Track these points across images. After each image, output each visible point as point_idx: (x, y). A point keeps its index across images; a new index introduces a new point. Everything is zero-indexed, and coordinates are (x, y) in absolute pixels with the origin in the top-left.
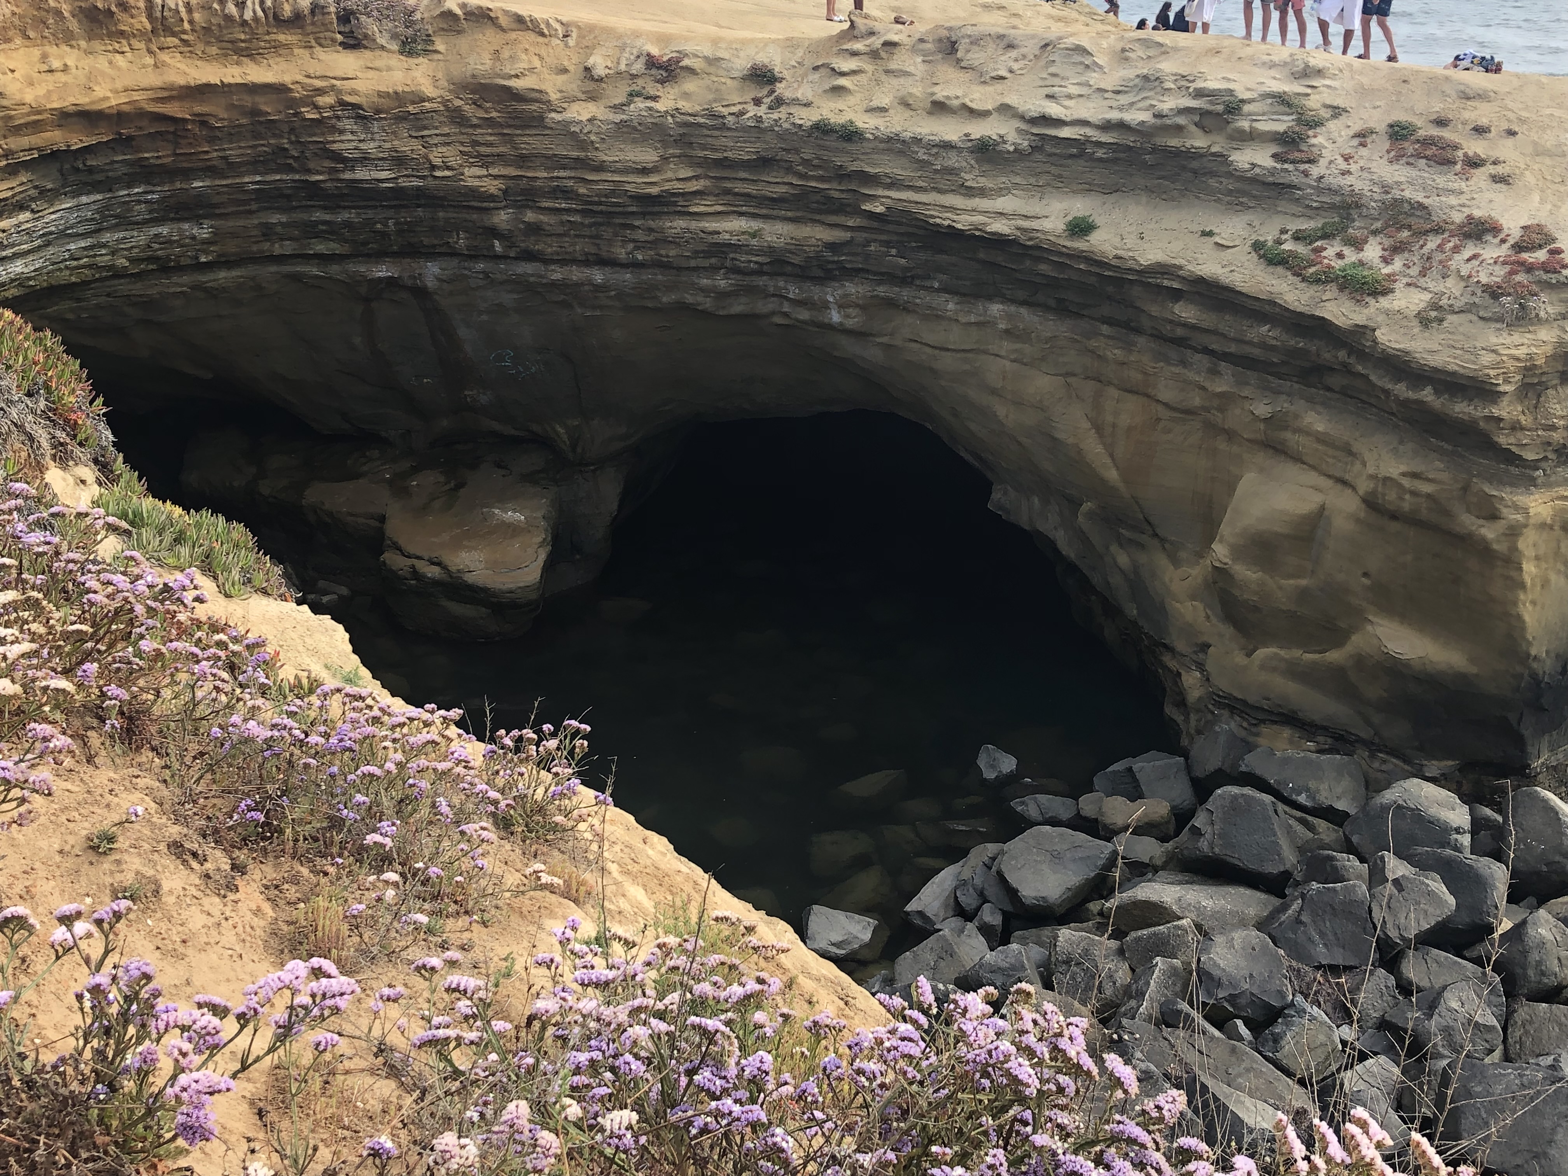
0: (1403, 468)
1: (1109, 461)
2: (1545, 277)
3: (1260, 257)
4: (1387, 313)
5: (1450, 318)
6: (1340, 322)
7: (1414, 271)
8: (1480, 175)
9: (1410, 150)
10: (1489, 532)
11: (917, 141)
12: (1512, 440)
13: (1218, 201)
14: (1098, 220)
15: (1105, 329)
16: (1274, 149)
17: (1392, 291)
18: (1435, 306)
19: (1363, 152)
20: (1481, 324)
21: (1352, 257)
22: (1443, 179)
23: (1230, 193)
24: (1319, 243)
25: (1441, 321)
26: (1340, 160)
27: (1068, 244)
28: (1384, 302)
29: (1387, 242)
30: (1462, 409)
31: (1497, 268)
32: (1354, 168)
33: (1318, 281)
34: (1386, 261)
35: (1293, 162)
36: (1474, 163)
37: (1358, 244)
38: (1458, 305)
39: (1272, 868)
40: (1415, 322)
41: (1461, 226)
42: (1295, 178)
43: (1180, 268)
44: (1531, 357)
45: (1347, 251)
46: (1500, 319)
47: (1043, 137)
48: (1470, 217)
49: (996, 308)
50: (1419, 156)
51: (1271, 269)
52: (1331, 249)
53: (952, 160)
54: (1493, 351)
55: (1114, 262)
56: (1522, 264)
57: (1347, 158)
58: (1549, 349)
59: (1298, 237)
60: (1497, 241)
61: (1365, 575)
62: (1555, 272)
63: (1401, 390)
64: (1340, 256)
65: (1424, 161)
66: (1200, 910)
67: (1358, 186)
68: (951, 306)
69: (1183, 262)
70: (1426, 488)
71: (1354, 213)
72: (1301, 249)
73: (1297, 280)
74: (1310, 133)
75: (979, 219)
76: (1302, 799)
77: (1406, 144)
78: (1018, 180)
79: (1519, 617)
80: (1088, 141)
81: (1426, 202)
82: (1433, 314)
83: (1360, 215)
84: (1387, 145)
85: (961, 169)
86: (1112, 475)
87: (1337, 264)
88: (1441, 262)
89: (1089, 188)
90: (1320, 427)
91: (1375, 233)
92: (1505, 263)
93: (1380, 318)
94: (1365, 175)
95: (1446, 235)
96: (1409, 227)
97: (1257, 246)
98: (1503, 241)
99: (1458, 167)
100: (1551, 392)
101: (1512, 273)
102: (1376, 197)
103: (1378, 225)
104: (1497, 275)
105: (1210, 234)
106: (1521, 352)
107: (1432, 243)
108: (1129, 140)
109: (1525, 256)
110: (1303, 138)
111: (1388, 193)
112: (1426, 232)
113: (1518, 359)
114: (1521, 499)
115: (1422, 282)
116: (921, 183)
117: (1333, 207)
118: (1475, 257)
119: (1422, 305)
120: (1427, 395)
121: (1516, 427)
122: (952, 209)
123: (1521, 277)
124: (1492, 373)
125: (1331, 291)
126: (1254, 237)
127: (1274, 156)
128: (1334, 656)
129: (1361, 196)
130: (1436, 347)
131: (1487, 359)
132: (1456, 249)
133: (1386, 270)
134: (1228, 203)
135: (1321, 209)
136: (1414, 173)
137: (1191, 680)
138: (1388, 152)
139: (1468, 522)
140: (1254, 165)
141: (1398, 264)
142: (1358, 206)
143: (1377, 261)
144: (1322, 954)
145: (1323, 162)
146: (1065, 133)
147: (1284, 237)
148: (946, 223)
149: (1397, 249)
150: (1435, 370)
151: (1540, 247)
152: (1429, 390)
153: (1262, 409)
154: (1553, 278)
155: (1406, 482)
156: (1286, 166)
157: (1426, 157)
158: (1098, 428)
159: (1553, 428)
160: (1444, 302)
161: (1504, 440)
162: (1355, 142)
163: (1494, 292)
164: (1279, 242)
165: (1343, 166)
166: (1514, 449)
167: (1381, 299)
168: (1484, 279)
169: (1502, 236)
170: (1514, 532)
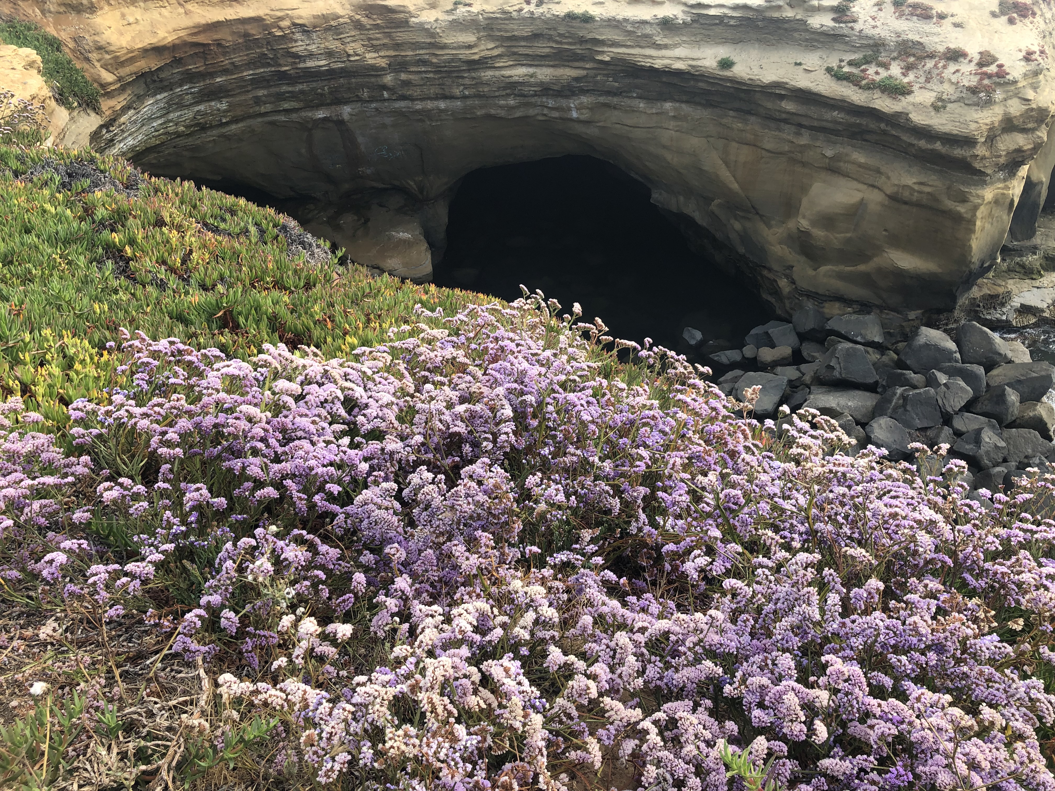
0: (914, 180)
1: (733, 179)
2: (998, 80)
3: (832, 76)
4: (914, 105)
5: (950, 106)
6: (886, 110)
7: (922, 79)
8: (947, 23)
9: (907, 12)
10: (961, 209)
11: (626, 20)
12: (981, 165)
13: (800, 45)
14: (735, 58)
15: (731, 113)
16: (832, 15)
17: (912, 92)
18: (940, 99)
19: (881, 14)
20: (966, 107)
21: (884, 73)
22: (928, 27)
23: (807, 40)
24: (863, 67)
25: (944, 107)
26: (870, 20)
27: (721, 73)
28: (910, 98)
29: (903, 64)
30: (958, 152)
31: (972, 77)
32: (878, 24)
33: (869, 88)
34: (904, 75)
35: (845, 22)
36: (942, 17)
37: (886, 66)
38: (953, 98)
39: (870, 381)
40: (931, 109)
41: (944, 54)
42: (845, 31)
43: (787, 83)
44: (993, 123)
45: (880, 70)
46: (978, 105)
47: (699, 15)
48: (948, 49)
49: (668, 105)
50: (912, 14)
51: (840, 82)
52: (871, 70)
53: (648, 30)
54: (977, 122)
55: (748, 82)
56: (985, 74)
57: (874, 19)
58: (1000, 118)
59: (850, 63)
60: (967, 61)
61: (885, 230)
62: (1004, 77)
63: (922, 144)
64: (877, 73)
65: (915, 18)
66: (849, 408)
67: (882, 35)
68: (642, 105)
69: (788, 81)
70: (927, 189)
71: (881, 49)
72: (854, 70)
73: (857, 88)
74: (851, 5)
75: (666, 62)
76: (859, 339)
77: (904, 8)
78: (685, 39)
79: (970, 247)
80: (725, 16)
81: (921, 40)
82: (940, 104)
83: (885, 50)
84: (893, 9)
85: (653, 35)
86: (735, 186)
87: (878, 78)
88: (938, 75)
89: (725, 41)
90: (862, 160)
91: (894, 59)
92: (975, 74)
93: (910, 108)
94: (885, 27)
95: (937, 59)
96: (914, 55)
97: (829, 70)
98: (970, 61)
99: (935, 20)
100: (998, 138)
101: (981, 79)
102: (893, 39)
103: (895, 54)
104: (973, 81)
105: (800, 64)
106: (988, 121)
107: (930, 64)
108: (750, 14)
109: (985, 69)
110: (848, 9)
111: (899, 37)
112: (924, 58)
113: (987, 125)
114: (980, 192)
115: (928, 86)
116: (629, 43)
117: (868, 46)
118: (958, 71)
119: (933, 100)
120: (938, 146)
121: (983, 158)
122: (651, 57)
123: (986, 82)
124: (976, 133)
125: (877, 94)
126: (826, 65)
127: (833, 19)
128: (862, 268)
129: (885, 40)
130: (945, 122)
131: (973, 126)
132: (945, 67)
133: (906, 80)
134: (806, 46)
135: (863, 46)
136: (910, 24)
137: (783, 283)
138: (894, 13)
139: (949, 204)
140: (822, 26)
141: (911, 77)
142: (884, 45)
143: (899, 76)
144: (918, 423)
145: (861, 22)
146: (712, 12)
147: (843, 64)
148: (648, 65)
149: (909, 68)
150: (945, 133)
151: (992, 63)
152: (938, 143)
153: (829, 153)
154: (1002, 80)
155: (916, 187)
156: (841, 25)
157: (917, 15)
158: (727, 164)
159: (1000, 156)
160: (945, 97)
161: (977, 165)
162: (876, 8)
163: (973, 91)
164: (840, 67)
165: (873, 23)
166: (982, 169)
167: (907, 97)
168: (967, 85)
169: (969, 58)
170: (976, 208)
